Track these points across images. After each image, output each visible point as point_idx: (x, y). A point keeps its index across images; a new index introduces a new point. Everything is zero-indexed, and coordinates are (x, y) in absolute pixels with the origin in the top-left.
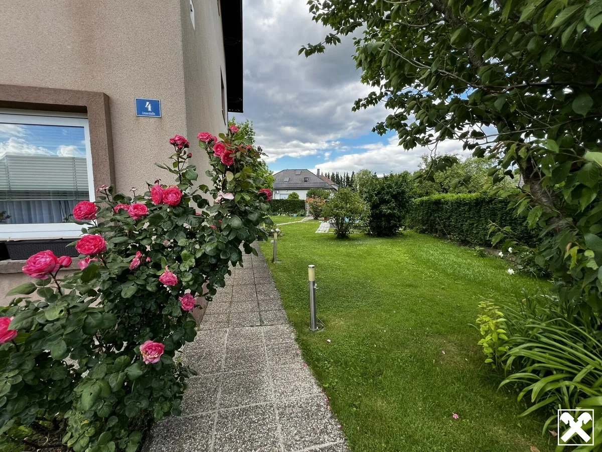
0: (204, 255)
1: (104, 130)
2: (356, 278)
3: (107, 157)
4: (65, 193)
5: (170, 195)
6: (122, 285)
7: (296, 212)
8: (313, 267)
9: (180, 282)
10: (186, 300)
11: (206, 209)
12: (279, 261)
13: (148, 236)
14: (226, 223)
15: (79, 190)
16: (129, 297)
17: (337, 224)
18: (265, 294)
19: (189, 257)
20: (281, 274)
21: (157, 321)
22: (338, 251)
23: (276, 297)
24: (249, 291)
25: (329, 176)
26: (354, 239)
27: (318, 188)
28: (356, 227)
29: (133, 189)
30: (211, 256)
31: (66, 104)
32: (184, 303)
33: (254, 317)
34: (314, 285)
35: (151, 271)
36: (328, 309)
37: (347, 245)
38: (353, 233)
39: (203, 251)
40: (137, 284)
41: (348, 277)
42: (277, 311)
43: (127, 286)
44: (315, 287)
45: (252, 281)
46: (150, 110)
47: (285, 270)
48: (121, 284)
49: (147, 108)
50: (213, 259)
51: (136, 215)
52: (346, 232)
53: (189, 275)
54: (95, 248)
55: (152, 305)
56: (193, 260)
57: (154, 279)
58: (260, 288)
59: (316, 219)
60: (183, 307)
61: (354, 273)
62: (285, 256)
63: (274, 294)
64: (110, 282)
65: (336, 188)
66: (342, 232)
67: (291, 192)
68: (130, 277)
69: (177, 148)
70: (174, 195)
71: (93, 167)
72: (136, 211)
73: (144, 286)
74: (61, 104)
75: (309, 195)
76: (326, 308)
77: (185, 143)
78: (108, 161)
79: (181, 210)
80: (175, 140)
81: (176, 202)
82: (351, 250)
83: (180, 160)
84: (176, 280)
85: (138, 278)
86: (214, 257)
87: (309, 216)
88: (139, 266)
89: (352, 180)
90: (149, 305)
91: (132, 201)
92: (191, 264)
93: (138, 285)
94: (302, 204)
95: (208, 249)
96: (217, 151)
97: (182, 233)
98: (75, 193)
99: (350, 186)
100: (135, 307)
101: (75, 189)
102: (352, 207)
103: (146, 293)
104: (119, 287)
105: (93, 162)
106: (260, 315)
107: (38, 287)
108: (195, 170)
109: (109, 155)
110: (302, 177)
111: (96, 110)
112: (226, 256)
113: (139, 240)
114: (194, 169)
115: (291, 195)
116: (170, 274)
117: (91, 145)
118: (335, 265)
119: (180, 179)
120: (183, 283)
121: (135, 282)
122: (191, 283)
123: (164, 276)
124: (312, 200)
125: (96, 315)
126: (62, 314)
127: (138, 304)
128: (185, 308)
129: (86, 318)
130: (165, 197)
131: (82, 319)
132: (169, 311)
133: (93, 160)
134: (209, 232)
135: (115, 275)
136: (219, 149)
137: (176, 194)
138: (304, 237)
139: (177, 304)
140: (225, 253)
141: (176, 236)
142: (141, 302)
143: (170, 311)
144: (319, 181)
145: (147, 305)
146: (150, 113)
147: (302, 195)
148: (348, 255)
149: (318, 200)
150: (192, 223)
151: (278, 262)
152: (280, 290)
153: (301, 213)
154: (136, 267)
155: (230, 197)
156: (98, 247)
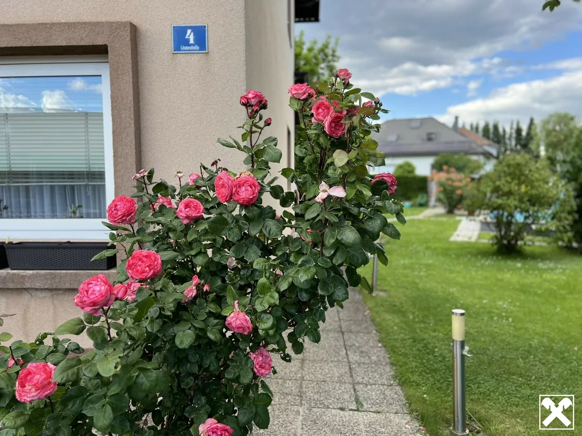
0: (292, 286)
1: (128, 78)
2: (545, 340)
3: (132, 119)
4: (71, 175)
5: (243, 189)
6: (175, 328)
7: (408, 199)
8: (462, 314)
9: (255, 329)
10: (261, 359)
11: (293, 208)
12: (382, 290)
13: (203, 251)
14: (333, 238)
15: (92, 170)
16: (187, 347)
17: (498, 224)
18: (362, 352)
19: (269, 289)
20: (388, 317)
21: (214, 387)
22: (502, 280)
23: (382, 359)
24: (333, 343)
25: (477, 128)
26: (534, 257)
27: (455, 153)
28: (539, 233)
29: (180, 175)
30: (301, 289)
31: (82, 43)
32: (258, 364)
33: (345, 392)
34: (462, 347)
35: (212, 308)
36: (486, 395)
37: (520, 269)
38: (532, 243)
39: (290, 280)
40: (194, 327)
41: (527, 336)
42: (385, 387)
43: (182, 328)
44: (465, 353)
45: (336, 325)
46: (192, 41)
47: (396, 310)
48: (173, 326)
49: (188, 40)
50: (304, 295)
51: (187, 217)
52: (517, 241)
53: (268, 319)
54: (150, 270)
55: (210, 361)
56: (277, 295)
57: (216, 321)
58: (352, 339)
59: (450, 211)
60: (255, 370)
61: (539, 328)
62: (393, 283)
63: (378, 353)
64: (159, 321)
65: (494, 152)
66: (509, 242)
67: (400, 161)
68: (185, 315)
69: (250, 111)
70: (249, 188)
71: (114, 136)
72: (188, 212)
73: (204, 331)
74: (75, 44)
75: (438, 167)
76: (484, 393)
77: (263, 102)
78: (133, 125)
79: (256, 211)
80: (247, 99)
81: (252, 199)
82: (531, 279)
83: (254, 129)
84: (251, 326)
85: (194, 317)
86: (306, 291)
87: (435, 206)
88: (196, 297)
89: (528, 134)
90: (208, 362)
91: (176, 193)
92: (272, 301)
93: (196, 328)
94: (421, 185)
95: (303, 277)
96: (318, 114)
97: (255, 247)
98: (87, 175)
99: (525, 146)
100: (189, 362)
101: (87, 168)
102: (534, 192)
103: (205, 341)
104: (171, 330)
105: (113, 128)
106: (355, 390)
107: (88, 326)
108: (276, 145)
109: (134, 117)
110: (423, 133)
111: (120, 49)
112: (327, 290)
113: (192, 256)
114: (274, 143)
115: (400, 167)
116: (242, 315)
117: (112, 102)
118: (497, 309)
119: (252, 161)
120: (260, 331)
121: (192, 325)
122: (271, 332)
123: (233, 318)
124: (443, 176)
125: (150, 374)
126: (118, 369)
127: (194, 358)
128: (258, 371)
129: (138, 376)
130: (236, 191)
131: (133, 376)
132: (235, 373)
133: (113, 125)
134: (296, 248)
135: (171, 311)
136: (320, 110)
137: (251, 187)
138: (428, 248)
139: (246, 364)
140: (325, 285)
141: (246, 252)
142: (198, 356)
143: (237, 374)
144: (458, 138)
145: (205, 361)
146: (192, 48)
147: (423, 167)
148: (524, 289)
149: (455, 175)
150: (271, 233)
151: (382, 294)
152: (390, 348)
153: (420, 199)
154: (190, 299)
155: (339, 192)
156: (153, 269)
